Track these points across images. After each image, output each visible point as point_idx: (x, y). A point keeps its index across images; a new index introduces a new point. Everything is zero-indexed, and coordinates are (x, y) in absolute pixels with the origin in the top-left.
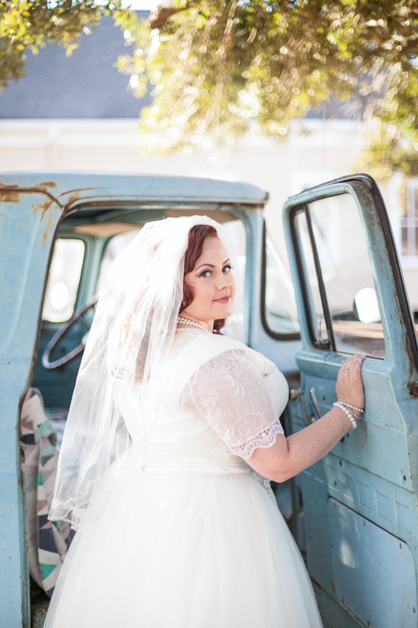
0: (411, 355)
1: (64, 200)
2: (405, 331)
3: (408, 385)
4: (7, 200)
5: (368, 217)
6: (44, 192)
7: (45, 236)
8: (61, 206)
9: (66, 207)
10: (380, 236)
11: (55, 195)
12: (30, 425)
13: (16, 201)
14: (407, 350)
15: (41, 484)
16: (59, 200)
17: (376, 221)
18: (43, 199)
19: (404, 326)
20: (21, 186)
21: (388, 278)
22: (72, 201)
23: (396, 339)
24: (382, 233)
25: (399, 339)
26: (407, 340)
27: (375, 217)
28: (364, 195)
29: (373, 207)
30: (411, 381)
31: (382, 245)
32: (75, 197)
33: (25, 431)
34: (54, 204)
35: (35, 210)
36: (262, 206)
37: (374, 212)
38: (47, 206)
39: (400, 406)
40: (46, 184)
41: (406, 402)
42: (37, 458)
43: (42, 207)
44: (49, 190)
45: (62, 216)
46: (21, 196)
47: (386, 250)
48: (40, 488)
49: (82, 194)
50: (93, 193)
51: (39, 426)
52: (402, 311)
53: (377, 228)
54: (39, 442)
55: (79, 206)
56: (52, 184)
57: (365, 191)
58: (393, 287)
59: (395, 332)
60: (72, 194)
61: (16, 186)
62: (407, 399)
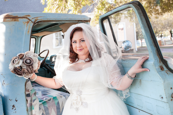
0: (159, 57)
1: (33, 20)
2: (156, 49)
3: (160, 67)
4: (14, 21)
5: (139, 13)
6: (27, 18)
7: (28, 31)
8: (33, 22)
9: (34, 22)
10: (144, 19)
11: (30, 19)
12: (28, 91)
13: (18, 21)
14: (158, 55)
15: (33, 109)
16: (32, 20)
17: (142, 14)
18: (26, 20)
19: (155, 47)
20: (19, 16)
21: (148, 32)
22: (36, 20)
23: (153, 52)
24: (144, 18)
25: (155, 52)
26: (157, 52)
27: (141, 13)
28: (137, 7)
29: (140, 10)
30: (161, 65)
31: (145, 22)
32: (37, 19)
33: (27, 93)
34: (30, 21)
35: (24, 24)
36: (89, 21)
37: (141, 12)
38: (28, 22)
39: (159, 74)
40: (27, 16)
41: (160, 72)
42: (31, 101)
43: (26, 23)
44: (28, 17)
45: (33, 25)
46: (19, 19)
47: (146, 24)
48: (33, 110)
49: (39, 18)
50: (42, 18)
51: (31, 91)
52: (154, 43)
53: (143, 17)
54: (32, 96)
55: (38, 22)
56: (29, 16)
57: (136, 5)
58: (150, 35)
59: (153, 50)
60: (36, 18)
61: (17, 16)
62: (160, 71)
